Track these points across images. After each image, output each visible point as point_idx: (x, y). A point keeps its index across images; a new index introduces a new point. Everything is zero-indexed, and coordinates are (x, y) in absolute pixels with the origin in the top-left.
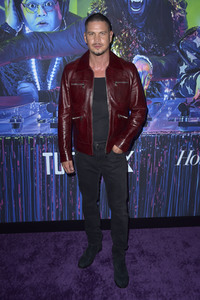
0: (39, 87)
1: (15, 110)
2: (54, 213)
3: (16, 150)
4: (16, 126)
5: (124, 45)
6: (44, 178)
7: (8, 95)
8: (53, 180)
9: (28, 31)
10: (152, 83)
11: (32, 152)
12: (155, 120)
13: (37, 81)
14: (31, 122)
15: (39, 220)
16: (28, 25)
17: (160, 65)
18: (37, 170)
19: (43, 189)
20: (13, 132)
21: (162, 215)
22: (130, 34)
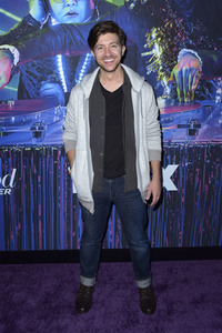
0: (65, 88)
1: (37, 116)
3: (37, 163)
4: (37, 135)
5: (167, 37)
6: (69, 198)
7: (29, 98)
9: (54, 22)
10: (202, 82)
11: (55, 165)
12: (204, 127)
13: (63, 81)
14: (55, 129)
15: (63, 248)
16: (54, 17)
17: (212, 60)
18: (61, 188)
19: (68, 210)
20: (34, 141)
21: (212, 244)
22: (174, 25)
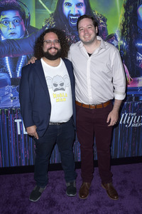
0: (11, 75)
2: (23, 160)
6: (16, 137)
8: (22, 138)
9: (3, 38)
13: (10, 71)
14: (6, 99)
15: (14, 165)
16: (3, 35)
18: (11, 132)
22: (70, 39)
